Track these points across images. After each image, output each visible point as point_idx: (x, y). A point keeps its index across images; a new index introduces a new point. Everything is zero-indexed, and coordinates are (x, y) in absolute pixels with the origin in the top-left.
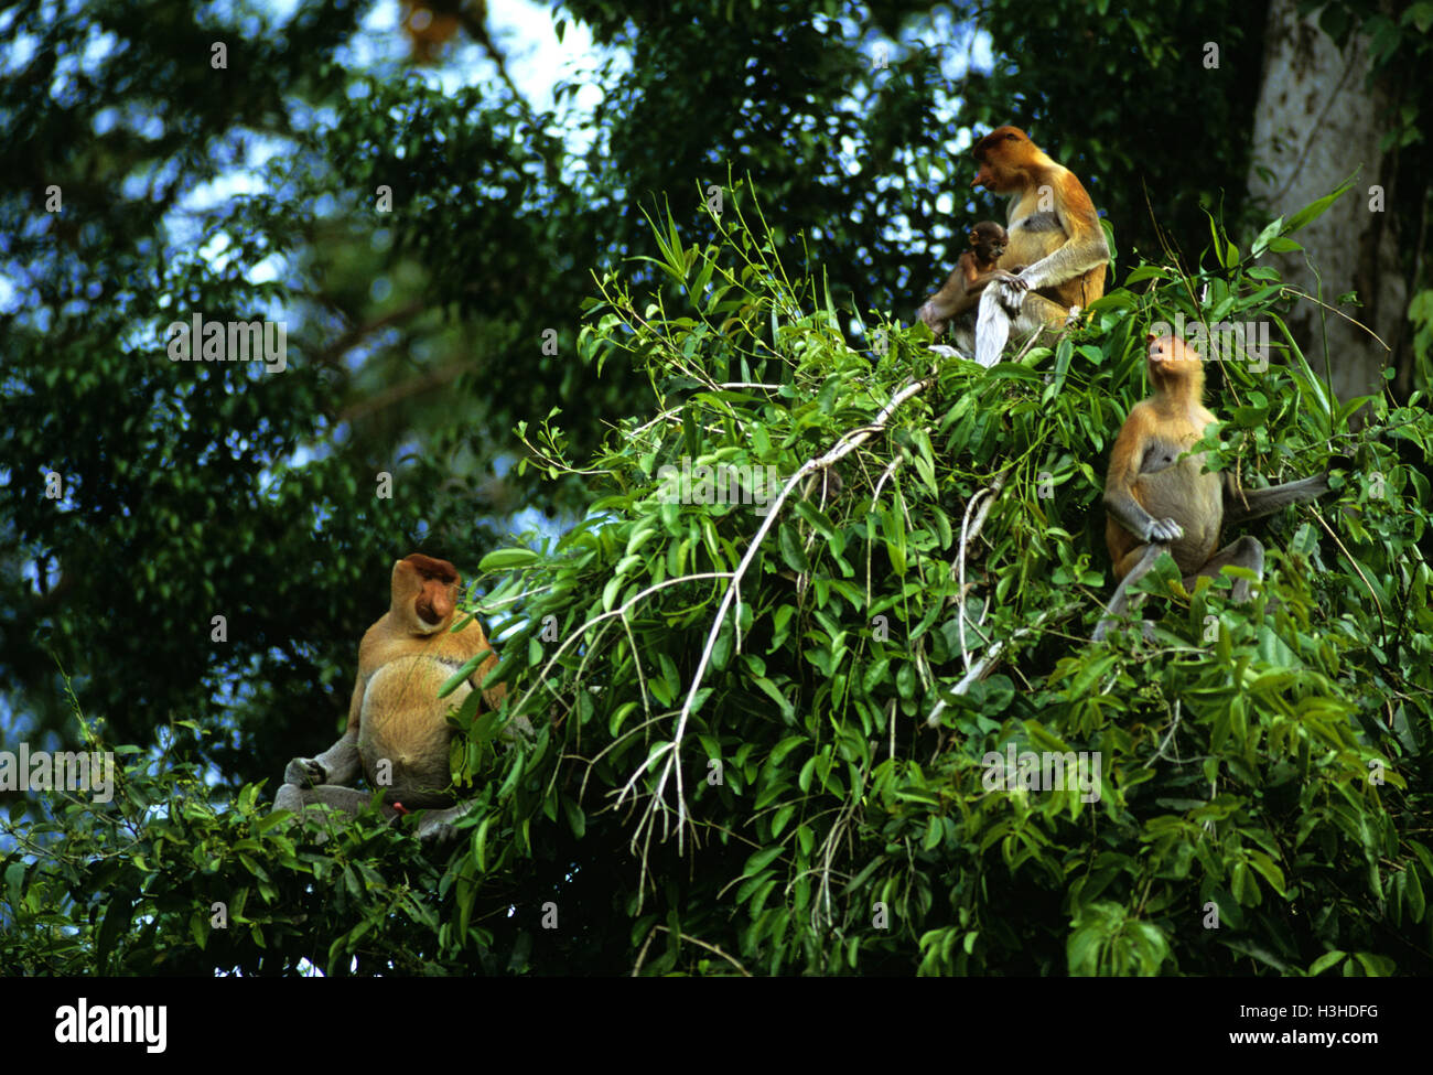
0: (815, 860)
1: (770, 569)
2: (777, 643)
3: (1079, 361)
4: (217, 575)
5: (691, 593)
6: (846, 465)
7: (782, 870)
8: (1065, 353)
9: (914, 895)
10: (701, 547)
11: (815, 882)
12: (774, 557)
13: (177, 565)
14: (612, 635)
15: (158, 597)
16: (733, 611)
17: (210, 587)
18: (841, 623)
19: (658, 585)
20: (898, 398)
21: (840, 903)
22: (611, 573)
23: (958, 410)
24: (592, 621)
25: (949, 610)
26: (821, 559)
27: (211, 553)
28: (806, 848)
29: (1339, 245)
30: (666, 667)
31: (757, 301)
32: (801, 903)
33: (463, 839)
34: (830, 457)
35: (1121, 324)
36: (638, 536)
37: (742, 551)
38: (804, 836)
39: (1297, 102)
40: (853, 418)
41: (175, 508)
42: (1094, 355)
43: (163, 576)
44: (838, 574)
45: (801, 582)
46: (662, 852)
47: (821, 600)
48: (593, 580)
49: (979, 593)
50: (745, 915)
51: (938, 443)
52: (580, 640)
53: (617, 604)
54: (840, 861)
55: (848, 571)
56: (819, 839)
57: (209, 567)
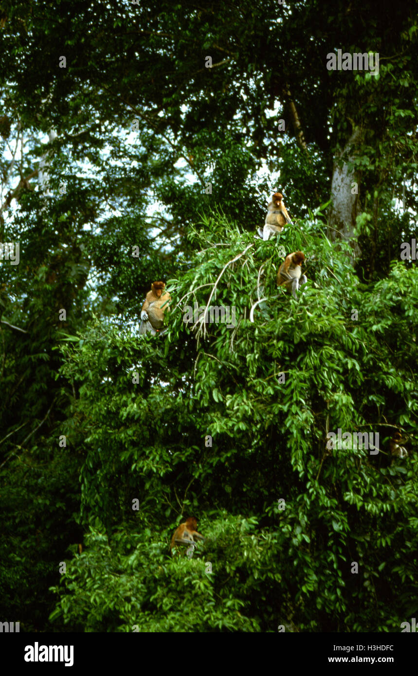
0: (230, 338)
1: (223, 282)
2: (224, 297)
3: (281, 239)
4: (134, 278)
5: (207, 287)
6: (238, 261)
7: (224, 341)
8: (279, 237)
9: (249, 344)
10: (209, 278)
11: (230, 343)
12: (223, 280)
13: (126, 277)
14: (192, 296)
15: (122, 283)
16: (215, 290)
17: (132, 281)
18: (235, 292)
19: (201, 286)
20: (248, 248)
21: (235, 346)
22: (191, 284)
23: (259, 250)
24: (188, 293)
25: (256, 290)
26: (232, 279)
27: (133, 274)
28: (228, 336)
29: (348, 207)
30: (203, 301)
31: (222, 228)
32: (227, 347)
33: (166, 336)
34: (234, 260)
35: (289, 230)
36: (197, 276)
37: (217, 278)
38: (228, 334)
39: (340, 180)
40: (239, 252)
41: (126, 266)
42: (284, 237)
43: (123, 279)
44: (235, 282)
45: (228, 284)
46: (202, 339)
47: (232, 288)
48: (188, 285)
49: (262, 285)
50: (217, 350)
51: (254, 256)
52: (186, 297)
53: (193, 289)
54: (235, 339)
55: (237, 282)
56: (230, 335)
57: (132, 277)
